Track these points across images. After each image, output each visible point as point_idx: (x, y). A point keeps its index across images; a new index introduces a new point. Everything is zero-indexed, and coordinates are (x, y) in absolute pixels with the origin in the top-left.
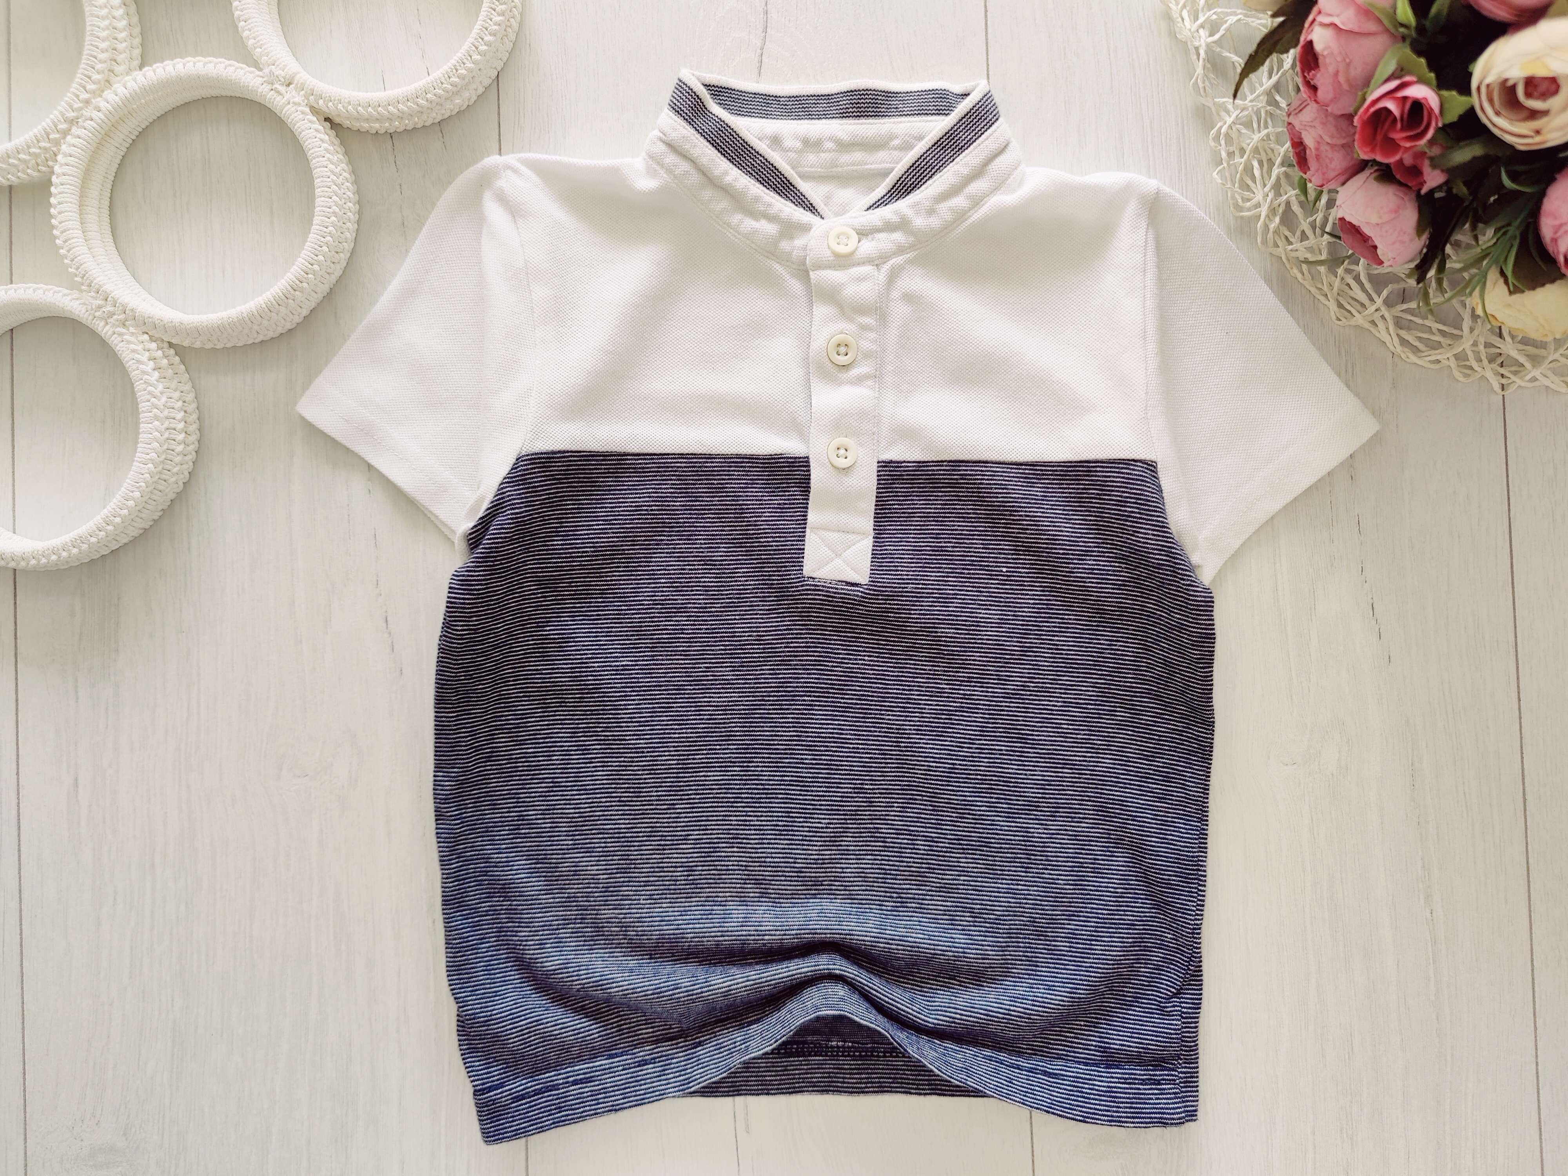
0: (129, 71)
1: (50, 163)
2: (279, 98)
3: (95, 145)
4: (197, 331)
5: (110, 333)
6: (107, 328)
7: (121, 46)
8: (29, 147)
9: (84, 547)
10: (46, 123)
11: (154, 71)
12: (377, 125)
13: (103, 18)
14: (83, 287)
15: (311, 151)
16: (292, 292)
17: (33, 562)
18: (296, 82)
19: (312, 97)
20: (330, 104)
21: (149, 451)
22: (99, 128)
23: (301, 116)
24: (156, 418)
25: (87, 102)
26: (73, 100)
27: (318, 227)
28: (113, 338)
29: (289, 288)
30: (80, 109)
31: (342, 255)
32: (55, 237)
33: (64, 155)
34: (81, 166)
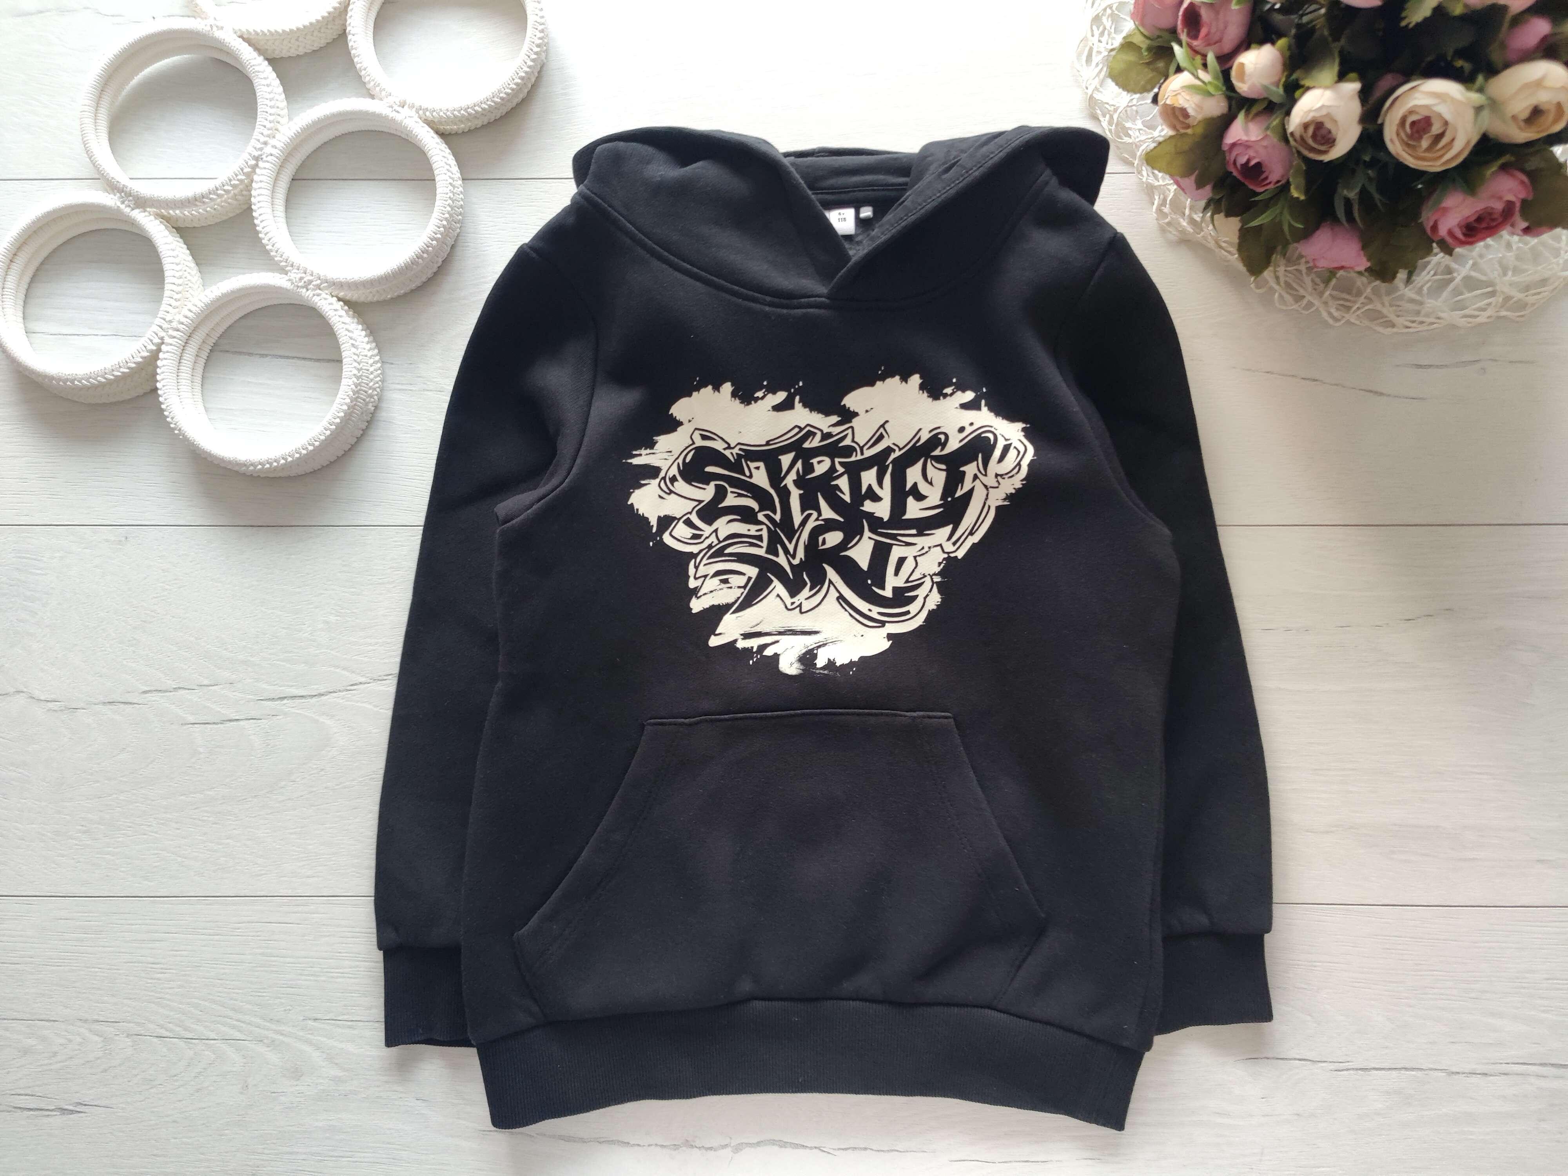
2: (399, 116)
3: (276, 172)
5: (310, 296)
6: (308, 293)
8: (230, 180)
15: (429, 150)
17: (282, 461)
19: (421, 111)
20: (434, 113)
21: (351, 370)
22: (277, 161)
23: (415, 124)
25: (265, 143)
28: (313, 298)
30: (261, 149)
33: (256, 182)
34: (269, 188)
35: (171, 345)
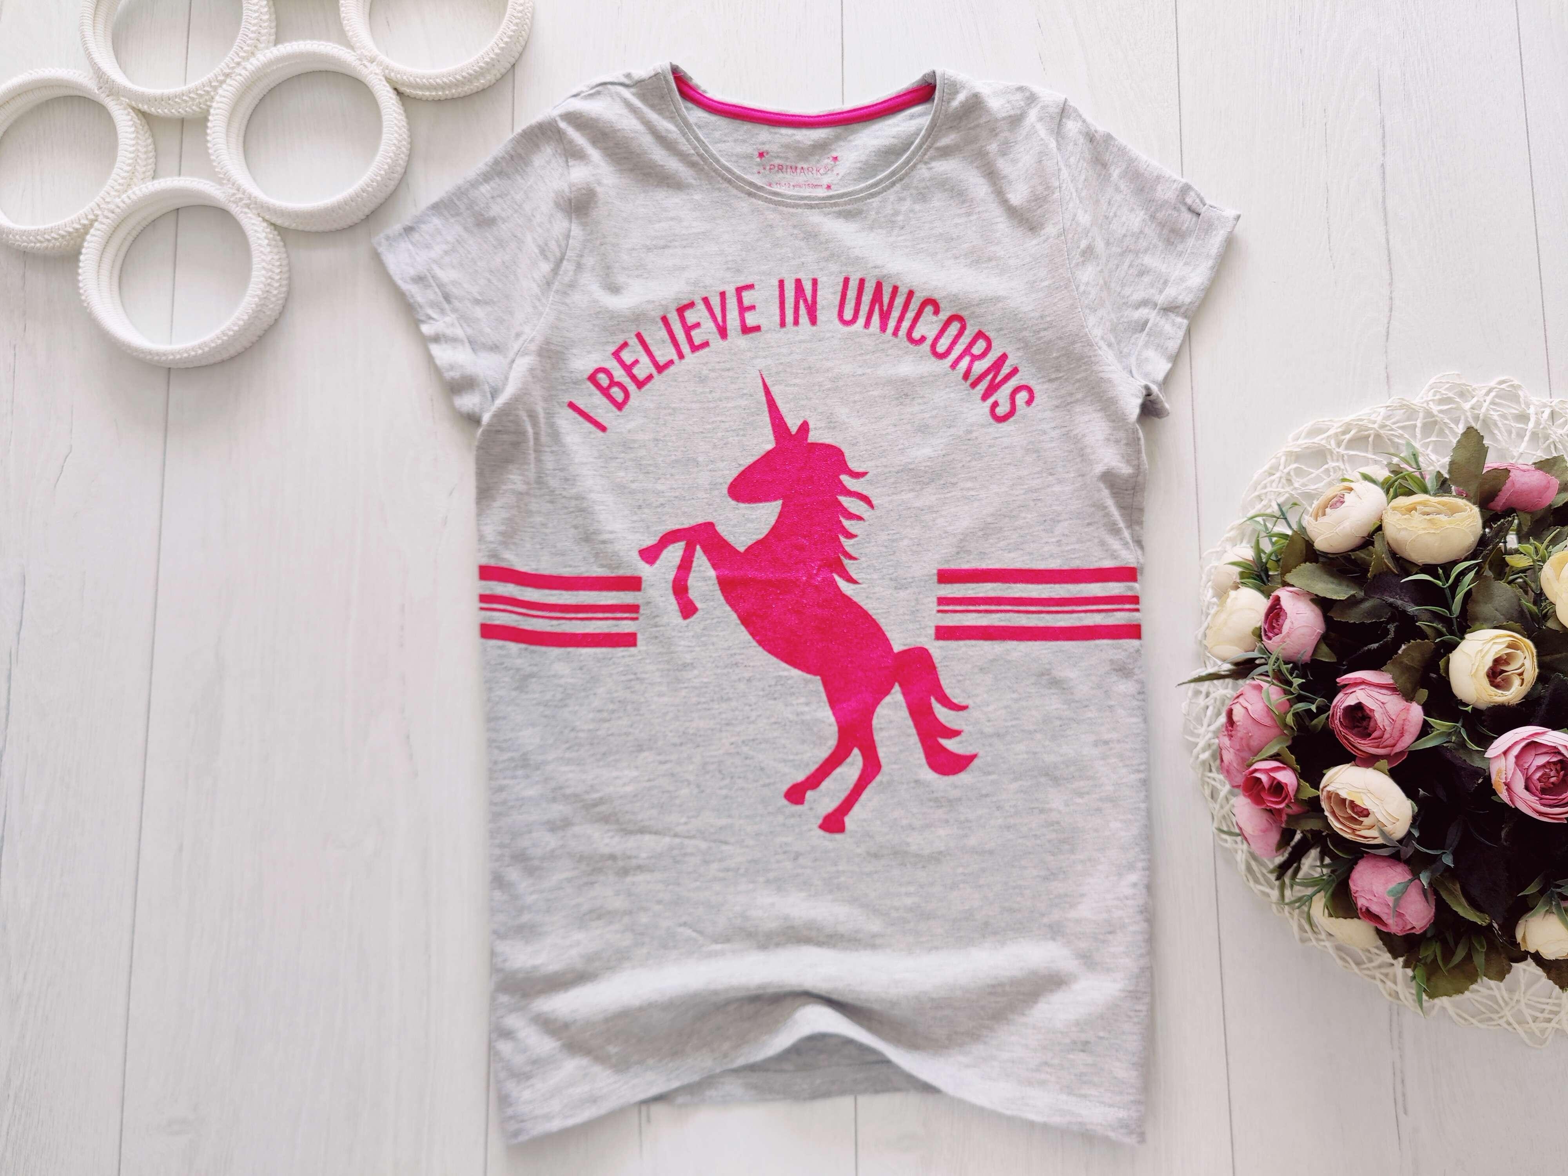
0: (267, 48)
1: (208, 103)
2: (365, 70)
3: (241, 93)
4: (296, 215)
5: (238, 212)
6: (237, 209)
7: (263, 31)
8: (197, 90)
9: (206, 349)
10: (211, 75)
11: (285, 48)
12: (427, 93)
13: (255, 11)
15: (383, 104)
16: (362, 193)
17: (171, 356)
19: (387, 71)
20: (399, 76)
22: (244, 82)
23: (378, 82)
24: (264, 268)
28: (240, 216)
29: (360, 190)
31: (396, 175)
32: (208, 148)
33: (220, 96)
34: (231, 105)
35: (103, 224)
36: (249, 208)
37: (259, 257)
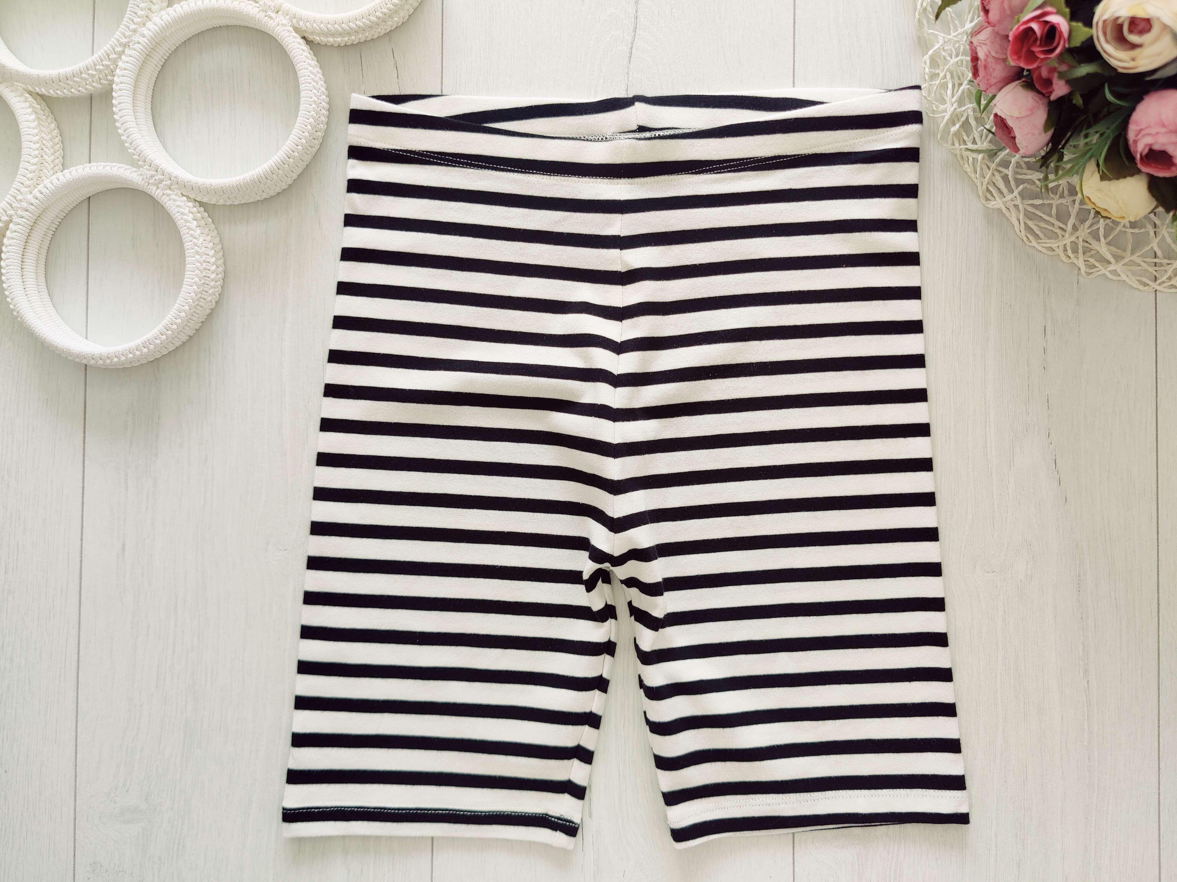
0: (162, 10)
1: (109, 78)
2: (271, 22)
3: (142, 62)
4: (223, 191)
5: (160, 194)
6: (158, 191)
8: (95, 65)
9: (151, 346)
10: (107, 47)
11: (182, 7)
12: (339, 39)
14: (140, 163)
15: (296, 58)
16: (287, 159)
17: (116, 360)
18: (283, 9)
19: (294, 20)
20: (308, 24)
21: (193, 277)
22: (144, 50)
23: (288, 34)
24: (197, 253)
25: (135, 31)
26: (125, 30)
27: (303, 112)
28: (163, 198)
29: (285, 156)
30: (130, 36)
31: (320, 133)
32: (118, 128)
33: (121, 69)
34: (133, 77)
35: (19, 224)
36: (170, 188)
37: (191, 241)
